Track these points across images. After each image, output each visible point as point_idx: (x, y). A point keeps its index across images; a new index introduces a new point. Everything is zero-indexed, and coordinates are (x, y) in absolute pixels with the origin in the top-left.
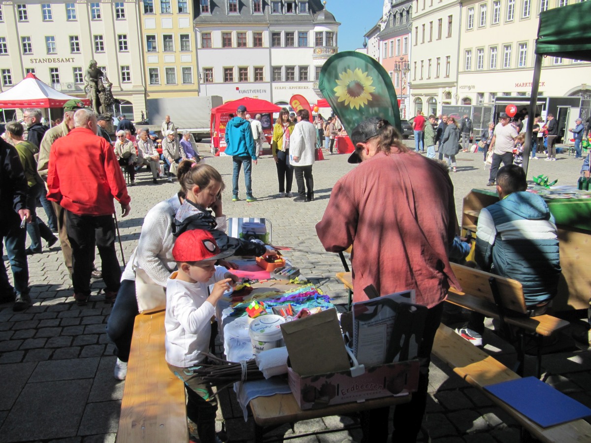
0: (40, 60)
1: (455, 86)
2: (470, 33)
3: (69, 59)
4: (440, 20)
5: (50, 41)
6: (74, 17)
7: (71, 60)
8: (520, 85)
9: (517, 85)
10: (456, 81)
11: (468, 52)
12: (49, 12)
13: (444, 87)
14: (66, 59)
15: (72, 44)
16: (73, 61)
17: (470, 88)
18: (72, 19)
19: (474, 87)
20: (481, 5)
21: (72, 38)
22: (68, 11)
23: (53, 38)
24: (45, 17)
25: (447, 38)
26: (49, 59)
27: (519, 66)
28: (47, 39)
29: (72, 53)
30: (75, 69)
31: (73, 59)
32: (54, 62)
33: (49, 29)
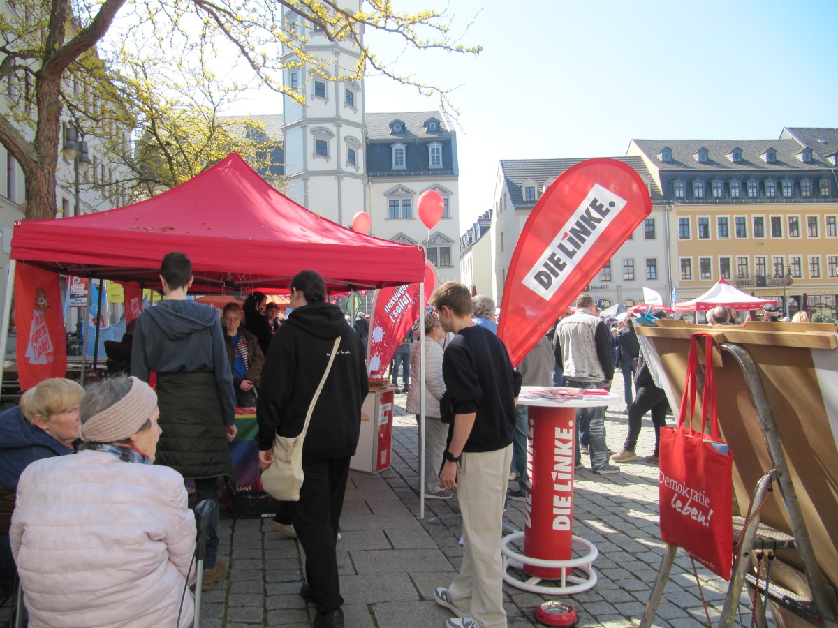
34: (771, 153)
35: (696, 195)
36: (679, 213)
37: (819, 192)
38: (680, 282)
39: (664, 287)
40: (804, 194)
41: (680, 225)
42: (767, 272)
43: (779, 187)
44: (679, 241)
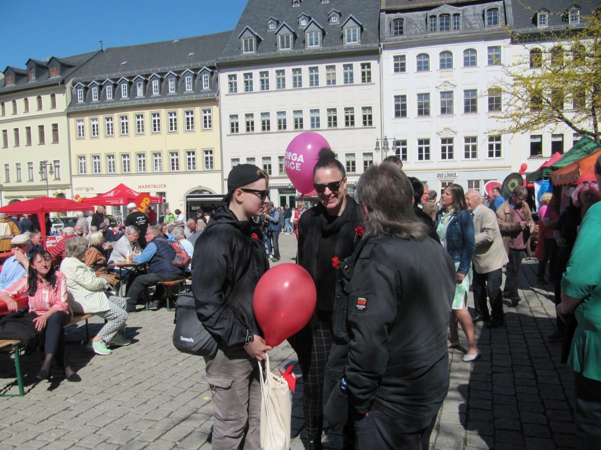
1: (69, 188)
2: (81, 142)
4: (41, 127)
8: (143, 187)
9: (140, 187)
10: (69, 183)
11: (81, 157)
13: (56, 189)
17: (88, 190)
19: (92, 189)
20: (91, 119)
25: (52, 143)
27: (139, 172)
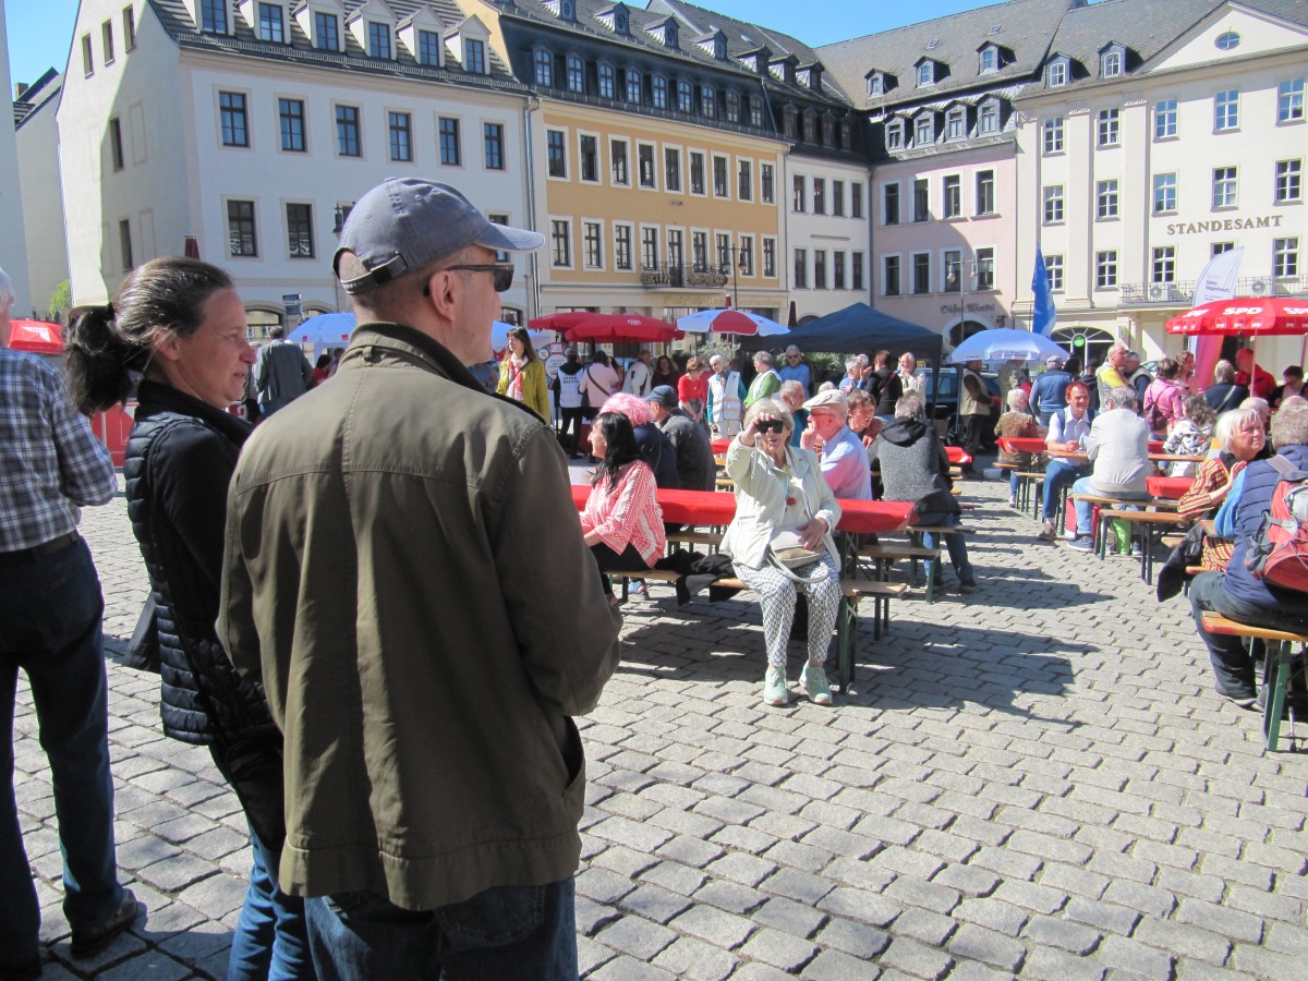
0: (1191, 227)
3: (1267, 220)
5: (1225, 179)
6: (1297, 113)
7: (1272, 222)
12: (1233, 109)
14: (1259, 220)
15: (1282, 182)
16: (1277, 224)
18: (1290, 118)
21: (1282, 167)
22: (1283, 101)
23: (1232, 172)
24: (1219, 123)
26: (1213, 223)
28: (1219, 174)
29: (1276, 204)
30: (1279, 243)
31: (1277, 218)
32: (1226, 228)
33: (1225, 151)
34: (672, 27)
35: (572, 85)
36: (548, 119)
37: (750, 116)
38: (552, 272)
39: (524, 279)
40: (730, 115)
41: (549, 146)
42: (684, 259)
43: (697, 95)
44: (548, 181)
